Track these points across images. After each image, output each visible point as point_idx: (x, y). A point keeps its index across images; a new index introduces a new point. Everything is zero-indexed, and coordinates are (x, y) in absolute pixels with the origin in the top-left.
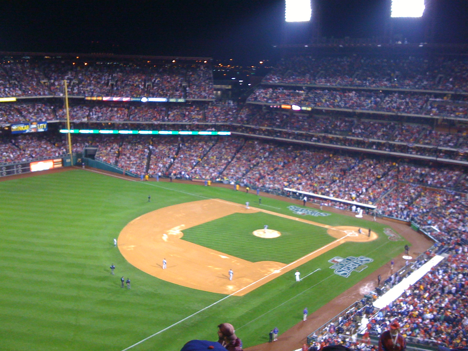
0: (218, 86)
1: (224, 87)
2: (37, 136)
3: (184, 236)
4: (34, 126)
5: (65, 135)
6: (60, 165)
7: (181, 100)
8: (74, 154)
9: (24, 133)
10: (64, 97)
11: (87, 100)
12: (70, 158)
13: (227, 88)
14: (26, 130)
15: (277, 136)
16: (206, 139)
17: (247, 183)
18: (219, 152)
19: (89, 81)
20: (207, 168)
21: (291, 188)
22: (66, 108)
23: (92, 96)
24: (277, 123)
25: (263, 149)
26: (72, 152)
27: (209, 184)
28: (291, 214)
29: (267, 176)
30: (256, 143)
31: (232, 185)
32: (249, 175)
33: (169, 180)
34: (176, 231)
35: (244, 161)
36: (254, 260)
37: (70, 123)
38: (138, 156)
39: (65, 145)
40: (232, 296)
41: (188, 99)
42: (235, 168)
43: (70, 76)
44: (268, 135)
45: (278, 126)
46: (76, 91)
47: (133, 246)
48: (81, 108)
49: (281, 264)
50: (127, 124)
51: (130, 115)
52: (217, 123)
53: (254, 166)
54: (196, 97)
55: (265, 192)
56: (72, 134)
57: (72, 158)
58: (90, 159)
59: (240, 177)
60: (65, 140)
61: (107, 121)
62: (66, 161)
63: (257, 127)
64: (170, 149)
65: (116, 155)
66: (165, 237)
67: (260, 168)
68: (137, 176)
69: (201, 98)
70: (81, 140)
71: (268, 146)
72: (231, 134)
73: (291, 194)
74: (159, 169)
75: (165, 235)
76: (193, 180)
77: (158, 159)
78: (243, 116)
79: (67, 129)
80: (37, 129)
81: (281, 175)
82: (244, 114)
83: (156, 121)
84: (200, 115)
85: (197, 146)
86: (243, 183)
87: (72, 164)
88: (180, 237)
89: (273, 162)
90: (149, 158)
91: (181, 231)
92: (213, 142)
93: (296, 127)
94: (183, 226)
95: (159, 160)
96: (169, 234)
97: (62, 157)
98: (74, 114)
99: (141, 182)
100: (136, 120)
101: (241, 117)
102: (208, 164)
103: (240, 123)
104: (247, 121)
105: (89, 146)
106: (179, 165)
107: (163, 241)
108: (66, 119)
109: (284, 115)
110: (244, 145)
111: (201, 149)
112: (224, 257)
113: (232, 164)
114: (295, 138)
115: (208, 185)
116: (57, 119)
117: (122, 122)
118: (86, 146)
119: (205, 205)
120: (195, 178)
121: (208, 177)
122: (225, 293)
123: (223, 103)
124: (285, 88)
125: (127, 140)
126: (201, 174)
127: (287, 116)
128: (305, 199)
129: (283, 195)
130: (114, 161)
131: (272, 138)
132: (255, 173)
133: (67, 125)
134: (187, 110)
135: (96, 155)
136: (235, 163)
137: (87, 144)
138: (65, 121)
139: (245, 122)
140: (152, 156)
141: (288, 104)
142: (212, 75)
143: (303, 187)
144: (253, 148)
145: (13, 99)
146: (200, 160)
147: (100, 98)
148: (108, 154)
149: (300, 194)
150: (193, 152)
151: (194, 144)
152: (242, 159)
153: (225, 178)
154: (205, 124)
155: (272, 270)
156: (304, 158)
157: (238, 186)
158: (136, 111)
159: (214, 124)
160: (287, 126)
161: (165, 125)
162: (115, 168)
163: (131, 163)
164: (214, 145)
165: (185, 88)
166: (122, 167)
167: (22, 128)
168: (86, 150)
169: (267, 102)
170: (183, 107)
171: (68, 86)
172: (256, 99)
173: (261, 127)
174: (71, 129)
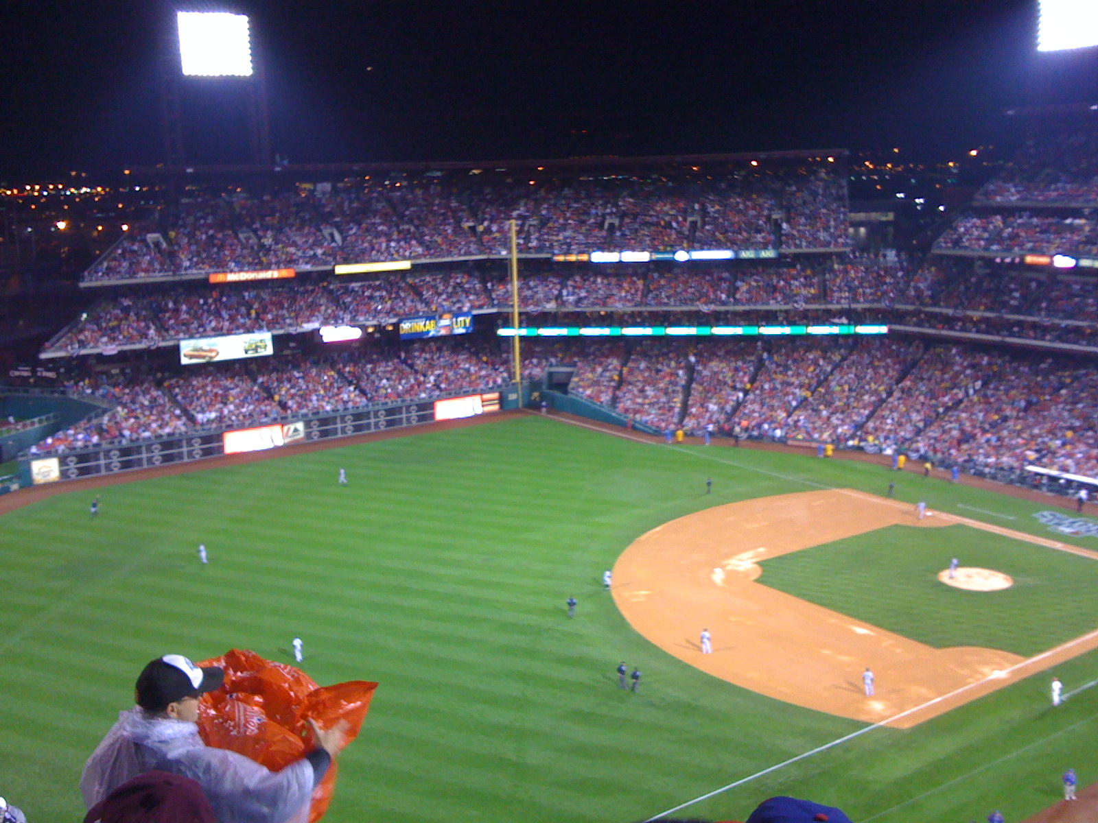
0: (862, 216)
1: (875, 216)
2: (452, 343)
3: (762, 576)
4: (445, 322)
5: (508, 339)
6: (496, 408)
7: (768, 254)
8: (526, 383)
9: (425, 337)
10: (508, 257)
11: (558, 263)
12: (515, 391)
13: (884, 219)
14: (428, 332)
15: (1012, 335)
16: (825, 343)
17: (926, 452)
18: (856, 375)
19: (561, 221)
20: (825, 413)
21: (1045, 467)
22: (512, 280)
23: (568, 253)
24: (1013, 302)
25: (972, 366)
26: (522, 378)
27: (830, 453)
28: (1043, 532)
29: (979, 435)
30: (954, 351)
31: (888, 456)
32: (934, 432)
33: (732, 441)
34: (746, 562)
35: (922, 398)
36: (939, 641)
37: (520, 314)
38: (661, 385)
39: (506, 362)
40: (881, 727)
41: (785, 250)
42: (895, 415)
43: (522, 210)
44: (987, 332)
45: (1016, 310)
46: (534, 244)
47: (644, 593)
48: (544, 280)
49: (1011, 656)
50: (640, 313)
51: (650, 291)
52: (854, 306)
53: (948, 409)
54: (804, 244)
55: (975, 474)
56: (522, 338)
57: (520, 392)
58: (557, 394)
59: (908, 436)
60: (508, 352)
61: (597, 308)
62: (507, 397)
63: (959, 313)
64: (737, 370)
65: (613, 384)
66: (718, 576)
67: (964, 415)
68: (657, 433)
69: (815, 246)
70: (540, 352)
71: (985, 360)
72: (890, 330)
73: (1044, 481)
74: (708, 415)
75: (718, 570)
76: (790, 442)
77: (709, 391)
78: (921, 286)
79: (513, 327)
80: (452, 329)
81: (1019, 433)
82: (924, 281)
83: (706, 304)
84: (811, 285)
85: (803, 360)
86: (918, 451)
87: (520, 405)
88: (754, 577)
89: (998, 400)
90: (687, 390)
91: (758, 563)
92: (842, 351)
93: (1064, 311)
94: (762, 552)
95: (709, 395)
96: (728, 568)
97: (500, 390)
98: (529, 293)
99: (669, 446)
100: (660, 304)
101: (917, 289)
102: (828, 404)
103: (913, 304)
104: (932, 297)
105: (557, 366)
106: (756, 407)
107: (713, 585)
108: (512, 306)
109: (1032, 280)
110: (922, 358)
111: (811, 369)
112: (861, 630)
113: (890, 405)
114: (1059, 339)
115: (826, 457)
116: (493, 306)
117: (629, 308)
118: (551, 365)
119: (815, 504)
120: (794, 438)
121: (826, 436)
122: (863, 718)
123: (872, 256)
124: (1035, 212)
125: (638, 349)
126: (809, 429)
127: (1040, 284)
128: (1083, 494)
129: (1022, 483)
130: (608, 398)
131: (997, 338)
132: (949, 426)
133: (513, 318)
134: (780, 276)
135: (571, 385)
136: (896, 403)
137: (553, 360)
138: (509, 310)
139: (927, 300)
140: (694, 385)
141: (1043, 254)
142: (845, 191)
143: (1078, 463)
144: (946, 365)
145: (405, 265)
146: (809, 394)
147: (584, 257)
148: (596, 383)
149: (1069, 482)
150: (792, 376)
151: (796, 355)
152: (917, 393)
153: (870, 438)
154: (823, 307)
155: (986, 670)
156: (1082, 391)
157: (902, 458)
158: (662, 282)
159: (846, 306)
160: (1040, 310)
161: (727, 312)
162: (610, 413)
163: (647, 401)
164: (844, 359)
165: (778, 225)
166: (627, 411)
167: (419, 326)
168: (551, 374)
169: (986, 249)
170: (772, 271)
171: (519, 233)
172: (957, 243)
173: (970, 313)
174: (520, 326)
